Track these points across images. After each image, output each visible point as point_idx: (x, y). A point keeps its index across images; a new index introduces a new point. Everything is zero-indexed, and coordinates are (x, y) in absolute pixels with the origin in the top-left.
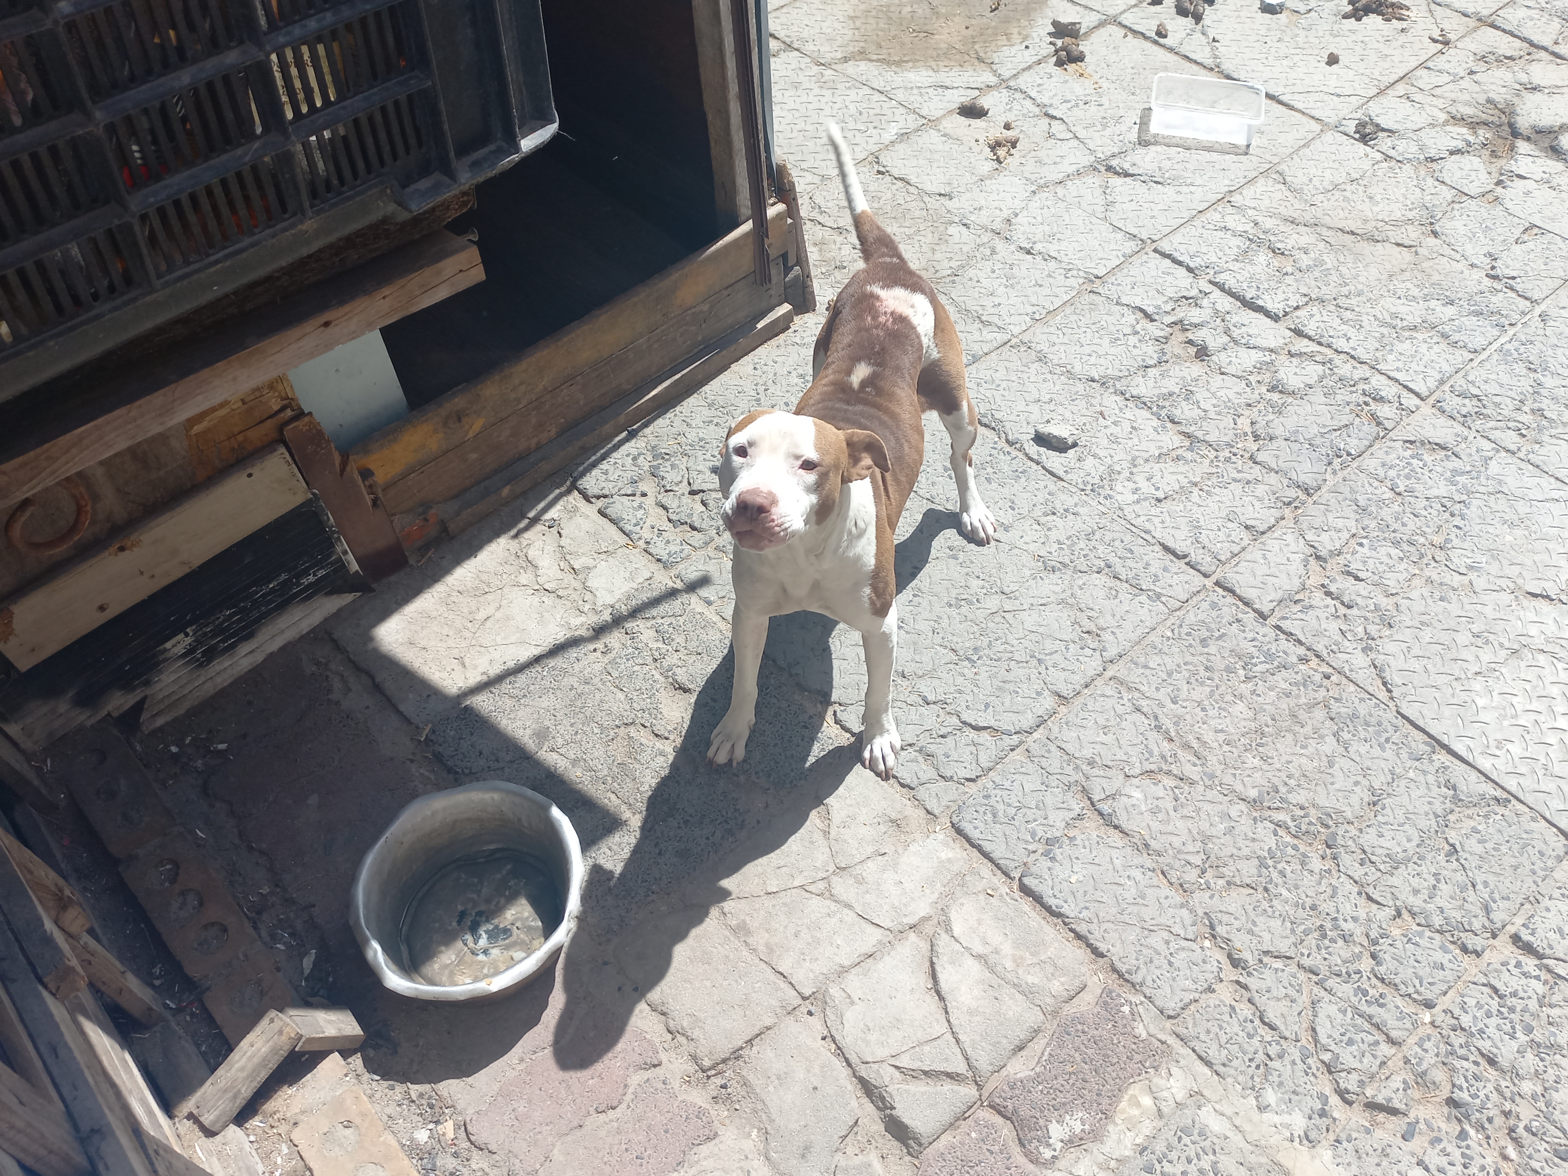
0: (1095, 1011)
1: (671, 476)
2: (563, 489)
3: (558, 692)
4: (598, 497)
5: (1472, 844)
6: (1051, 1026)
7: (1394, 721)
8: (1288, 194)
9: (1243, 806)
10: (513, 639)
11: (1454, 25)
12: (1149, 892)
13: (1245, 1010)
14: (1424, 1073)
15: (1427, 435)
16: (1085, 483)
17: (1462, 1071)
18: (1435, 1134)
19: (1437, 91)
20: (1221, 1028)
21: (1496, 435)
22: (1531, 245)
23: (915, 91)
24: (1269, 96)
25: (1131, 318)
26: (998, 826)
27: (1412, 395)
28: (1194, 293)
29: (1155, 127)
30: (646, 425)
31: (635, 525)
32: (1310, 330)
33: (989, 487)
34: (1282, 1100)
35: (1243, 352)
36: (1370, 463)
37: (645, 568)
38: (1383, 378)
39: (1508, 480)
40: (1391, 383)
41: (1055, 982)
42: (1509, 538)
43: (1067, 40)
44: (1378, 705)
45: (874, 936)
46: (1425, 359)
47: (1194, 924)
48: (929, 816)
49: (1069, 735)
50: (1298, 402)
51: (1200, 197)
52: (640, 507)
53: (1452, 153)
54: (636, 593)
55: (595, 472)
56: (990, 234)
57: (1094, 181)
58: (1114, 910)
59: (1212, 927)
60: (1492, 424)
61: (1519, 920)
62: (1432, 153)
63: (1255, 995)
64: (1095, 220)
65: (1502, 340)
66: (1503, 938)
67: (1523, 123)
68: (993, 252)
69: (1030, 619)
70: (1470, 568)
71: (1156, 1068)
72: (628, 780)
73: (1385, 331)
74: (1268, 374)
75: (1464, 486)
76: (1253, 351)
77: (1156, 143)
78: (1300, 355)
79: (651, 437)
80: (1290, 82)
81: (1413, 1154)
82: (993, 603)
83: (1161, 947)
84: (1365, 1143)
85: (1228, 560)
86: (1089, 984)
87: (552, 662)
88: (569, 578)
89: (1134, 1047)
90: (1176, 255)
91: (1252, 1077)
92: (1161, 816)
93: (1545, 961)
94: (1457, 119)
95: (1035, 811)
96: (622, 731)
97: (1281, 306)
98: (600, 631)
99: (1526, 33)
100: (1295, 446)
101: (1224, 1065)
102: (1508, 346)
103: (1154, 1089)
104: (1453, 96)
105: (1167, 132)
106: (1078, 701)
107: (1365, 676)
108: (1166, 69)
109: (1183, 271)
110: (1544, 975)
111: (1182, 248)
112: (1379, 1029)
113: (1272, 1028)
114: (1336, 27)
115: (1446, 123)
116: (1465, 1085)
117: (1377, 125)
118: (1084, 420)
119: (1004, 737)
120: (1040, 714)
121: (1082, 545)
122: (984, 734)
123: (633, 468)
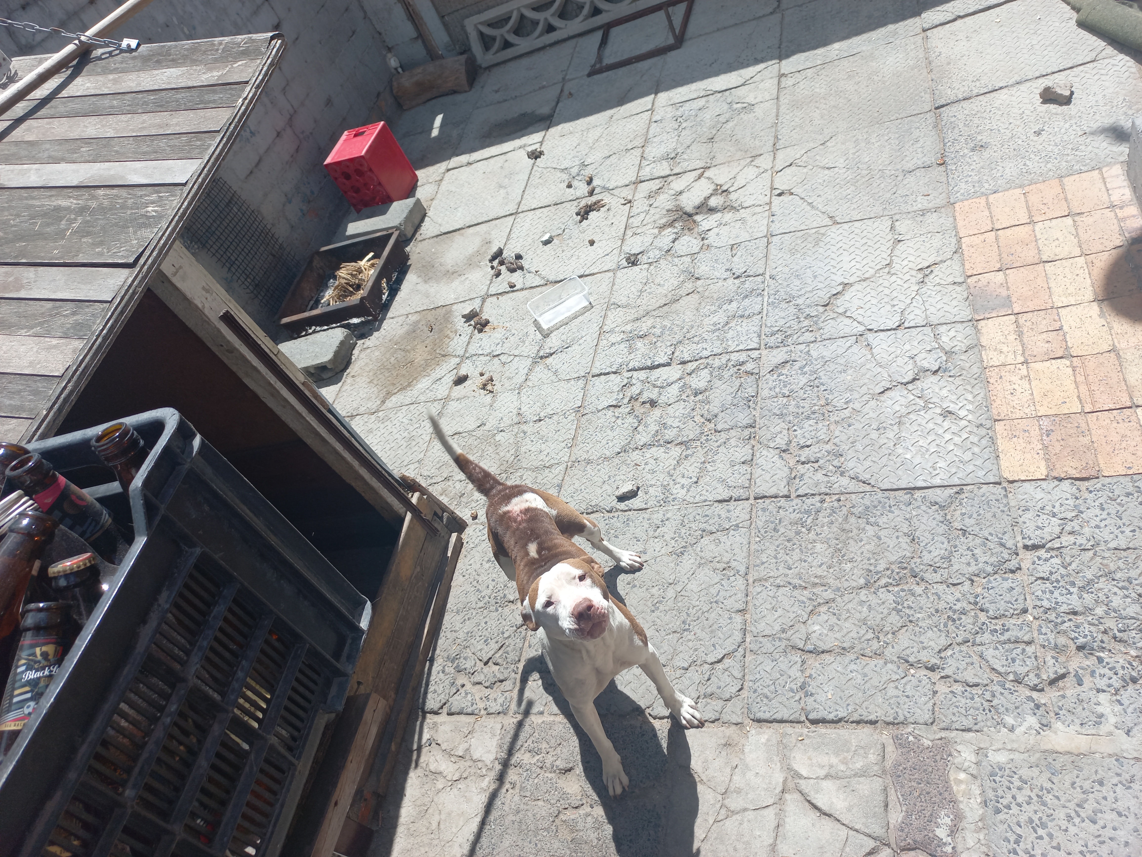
0: (899, 753)
1: (468, 665)
2: (420, 719)
4: (442, 708)
5: (968, 522)
6: (889, 780)
7: (884, 496)
8: (625, 310)
9: (864, 591)
11: (627, 193)
12: (866, 670)
13: (958, 688)
14: (1056, 645)
15: (776, 362)
16: (659, 502)
17: (1069, 629)
18: (1089, 670)
19: (645, 223)
20: (957, 707)
21: (801, 340)
22: (739, 254)
23: (427, 391)
24: (580, 277)
25: (609, 413)
26: (773, 701)
27: (753, 351)
28: (626, 381)
29: (545, 326)
30: (434, 650)
31: (472, 706)
32: (687, 357)
33: (619, 540)
34: (1015, 717)
35: (669, 389)
36: (765, 393)
37: (495, 723)
38: (735, 354)
39: (825, 353)
40: (740, 353)
41: (869, 756)
42: (849, 378)
43: (475, 319)
44: (871, 495)
45: (770, 813)
46: (744, 332)
47: (899, 668)
48: (739, 726)
49: (762, 626)
50: (712, 391)
51: (590, 339)
52: (467, 694)
53: (674, 242)
54: (502, 741)
55: (430, 696)
56: (516, 426)
57: (539, 368)
58: (860, 695)
59: (907, 661)
60: (795, 337)
61: (1019, 538)
63: (954, 676)
64: (556, 384)
65: (766, 300)
66: (1021, 552)
67: (689, 209)
68: (525, 433)
69: (693, 586)
70: (847, 403)
71: (951, 755)
72: (583, 846)
73: (717, 334)
74: (688, 390)
75: (810, 371)
76: (673, 385)
78: (693, 371)
79: (442, 654)
80: (584, 265)
81: (1091, 689)
82: (671, 593)
83: (896, 692)
84: (1068, 704)
85: (750, 484)
86: (884, 741)
88: (462, 763)
89: (932, 754)
90: (603, 371)
91: (993, 718)
92: (836, 628)
93: (1047, 547)
94: (662, 228)
95: (782, 678)
96: (558, 821)
97: (666, 357)
98: (501, 778)
100: (728, 411)
101: (976, 724)
102: (770, 300)
103: (960, 766)
104: (653, 220)
105: (552, 324)
106: (750, 605)
107: (853, 486)
108: (529, 299)
109: (612, 376)
110: (1053, 553)
111: (603, 366)
112: (1018, 642)
113: (977, 685)
114: (581, 229)
115: (660, 233)
116: (1076, 635)
117: (634, 254)
118: (632, 473)
119: (735, 654)
120: (740, 628)
121: (684, 531)
122: (726, 661)
123: (447, 677)
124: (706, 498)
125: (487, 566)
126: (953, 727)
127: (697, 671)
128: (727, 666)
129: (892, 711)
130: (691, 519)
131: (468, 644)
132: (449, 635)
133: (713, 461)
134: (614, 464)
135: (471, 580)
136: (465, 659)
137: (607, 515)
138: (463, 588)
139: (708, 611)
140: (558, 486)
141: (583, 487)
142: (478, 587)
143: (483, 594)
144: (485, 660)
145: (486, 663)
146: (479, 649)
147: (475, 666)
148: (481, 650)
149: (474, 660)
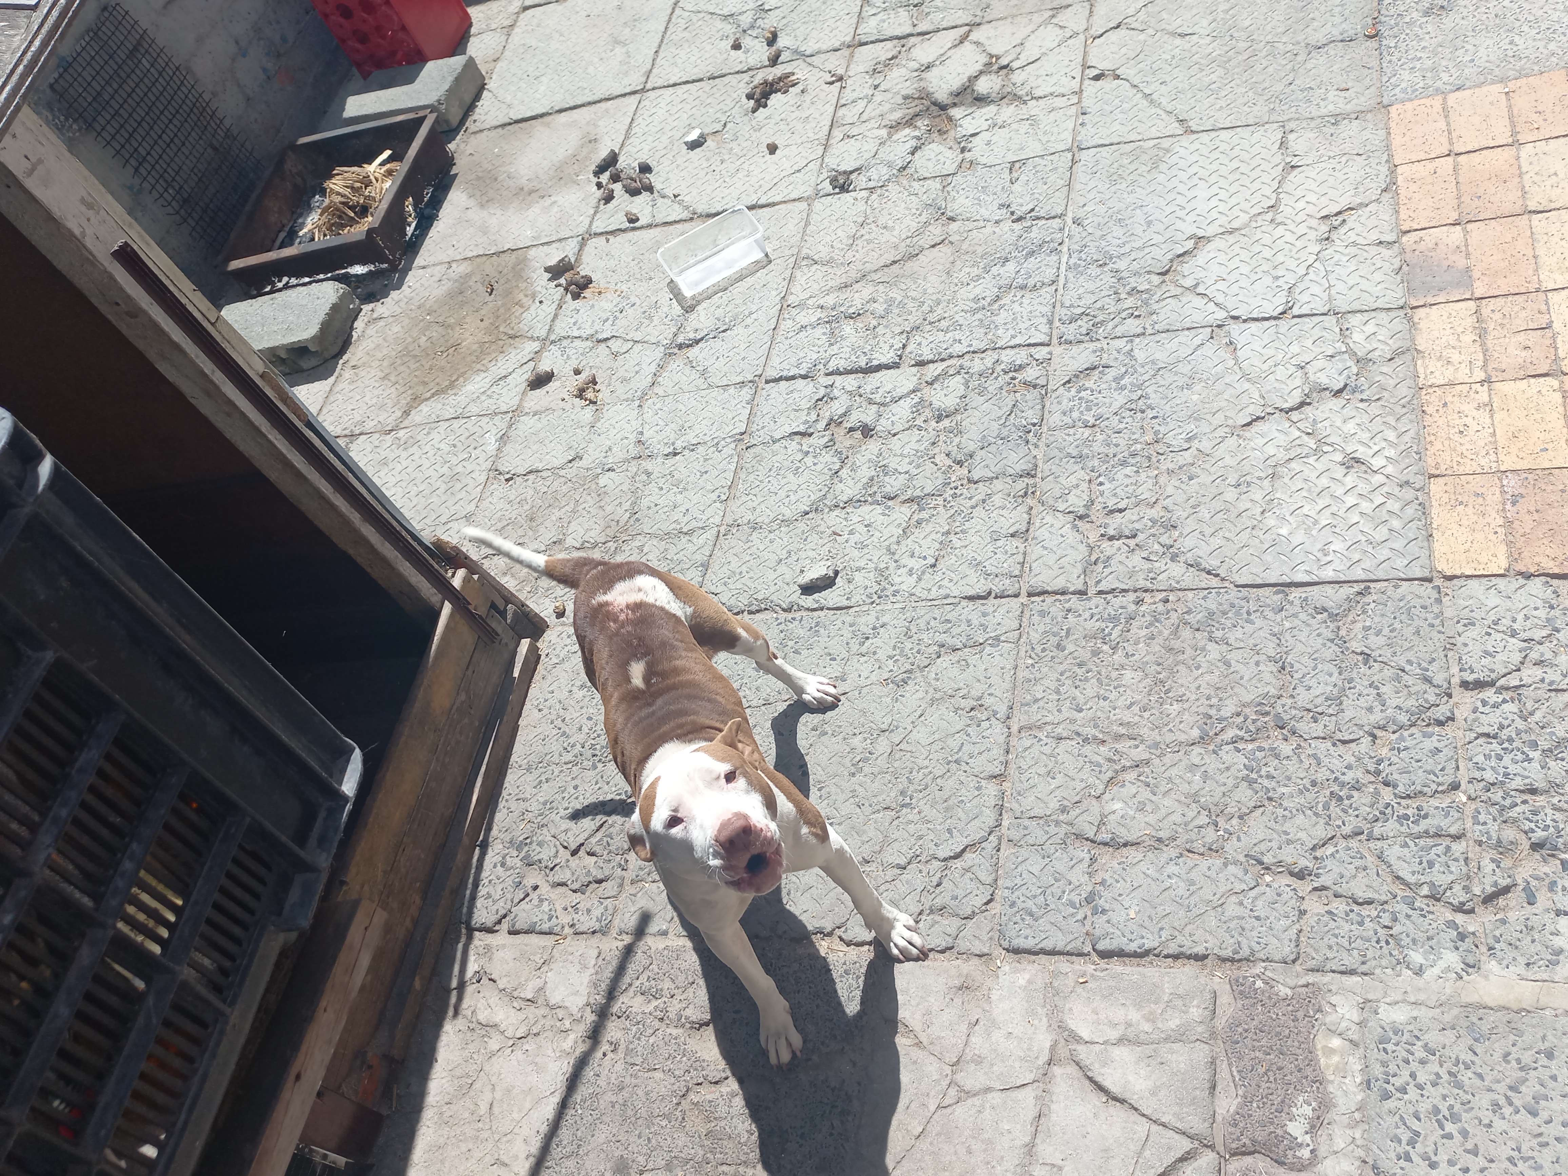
0: (1240, 1006)
1: (545, 854)
2: (463, 939)
3: (604, 1117)
4: (499, 922)
5: (1375, 641)
6: (1219, 1048)
7: (1240, 595)
8: (825, 268)
9: (1197, 749)
10: (528, 1105)
11: (836, 63)
12: (1193, 875)
13: (1338, 906)
14: (1499, 841)
15: (1075, 367)
16: (869, 596)
17: (1521, 817)
18: (1547, 881)
19: (865, 117)
20: (1336, 936)
21: (1119, 331)
22: (1023, 178)
23: (483, 398)
24: (751, 208)
25: (793, 445)
26: (1041, 921)
27: (1039, 348)
28: (822, 392)
29: (688, 293)
30: (489, 829)
31: (550, 919)
32: (927, 355)
33: (802, 657)
34: (1425, 952)
35: (894, 408)
36: (1055, 419)
37: (587, 949)
38: (1008, 351)
39: (1158, 355)
40: (1017, 350)
41: (1191, 1010)
42: (1195, 397)
43: (568, 275)
44: (1218, 593)
45: (1027, 1096)
46: (1025, 314)
47: (1246, 872)
48: (983, 959)
49: (1029, 801)
50: (966, 414)
51: (765, 317)
52: (541, 901)
53: (913, 154)
54: (599, 977)
55: (479, 903)
56: (634, 462)
57: (676, 365)
58: (1182, 913)
59: (1261, 863)
60: (1110, 325)
61: (1455, 670)
62: (900, 163)
63: (1336, 888)
64: (704, 393)
65: (1064, 259)
66: (1457, 691)
67: (942, 96)
68: (649, 474)
69: (921, 735)
70: (1189, 440)
71: (1320, 1010)
72: (726, 1143)
73: (979, 316)
74: (927, 411)
75: (1132, 384)
76: (902, 401)
77: (699, 303)
78: (936, 379)
79: (501, 835)
80: (757, 186)
81: (1547, 910)
82: (883, 745)
83: (1240, 911)
84: (1510, 932)
85: (1022, 571)
86: (1216, 987)
87: (578, 1097)
88: (531, 1012)
89: (1290, 1008)
90: (785, 373)
91: (1391, 954)
92: (1149, 808)
93: (1498, 684)
94: (895, 127)
95: (1057, 884)
96: (685, 1104)
97: (892, 354)
98: (595, 1035)
99: (889, 33)
100: (992, 448)
101: (1363, 963)
102: (1072, 262)
103: (1333, 1028)
104: (878, 112)
105: (700, 289)
106: (1012, 769)
107: (1190, 578)
108: (659, 244)
109: (800, 383)
110: (1507, 695)
111: (785, 365)
112: (1440, 836)
113: (1370, 902)
114: (754, 123)
115: (890, 135)
116: (1532, 825)
117: (845, 172)
118: (826, 548)
119: (983, 845)
120: (993, 804)
121: (910, 646)
122: (968, 855)
123: (509, 873)
124: (949, 591)
125: (581, 694)
126: (1327, 968)
127: (920, 871)
128: (969, 863)
129: (1232, 941)
130: (923, 626)
131: (545, 821)
132: (513, 805)
133: (963, 532)
134: (799, 531)
135: (553, 717)
136: (540, 844)
137: (783, 615)
138: (539, 731)
139: (942, 777)
140: (703, 565)
141: (744, 569)
142: (565, 728)
143: (572, 740)
144: (573, 847)
145: (574, 853)
146: (563, 829)
147: (556, 856)
148: (566, 831)
149: (555, 846)
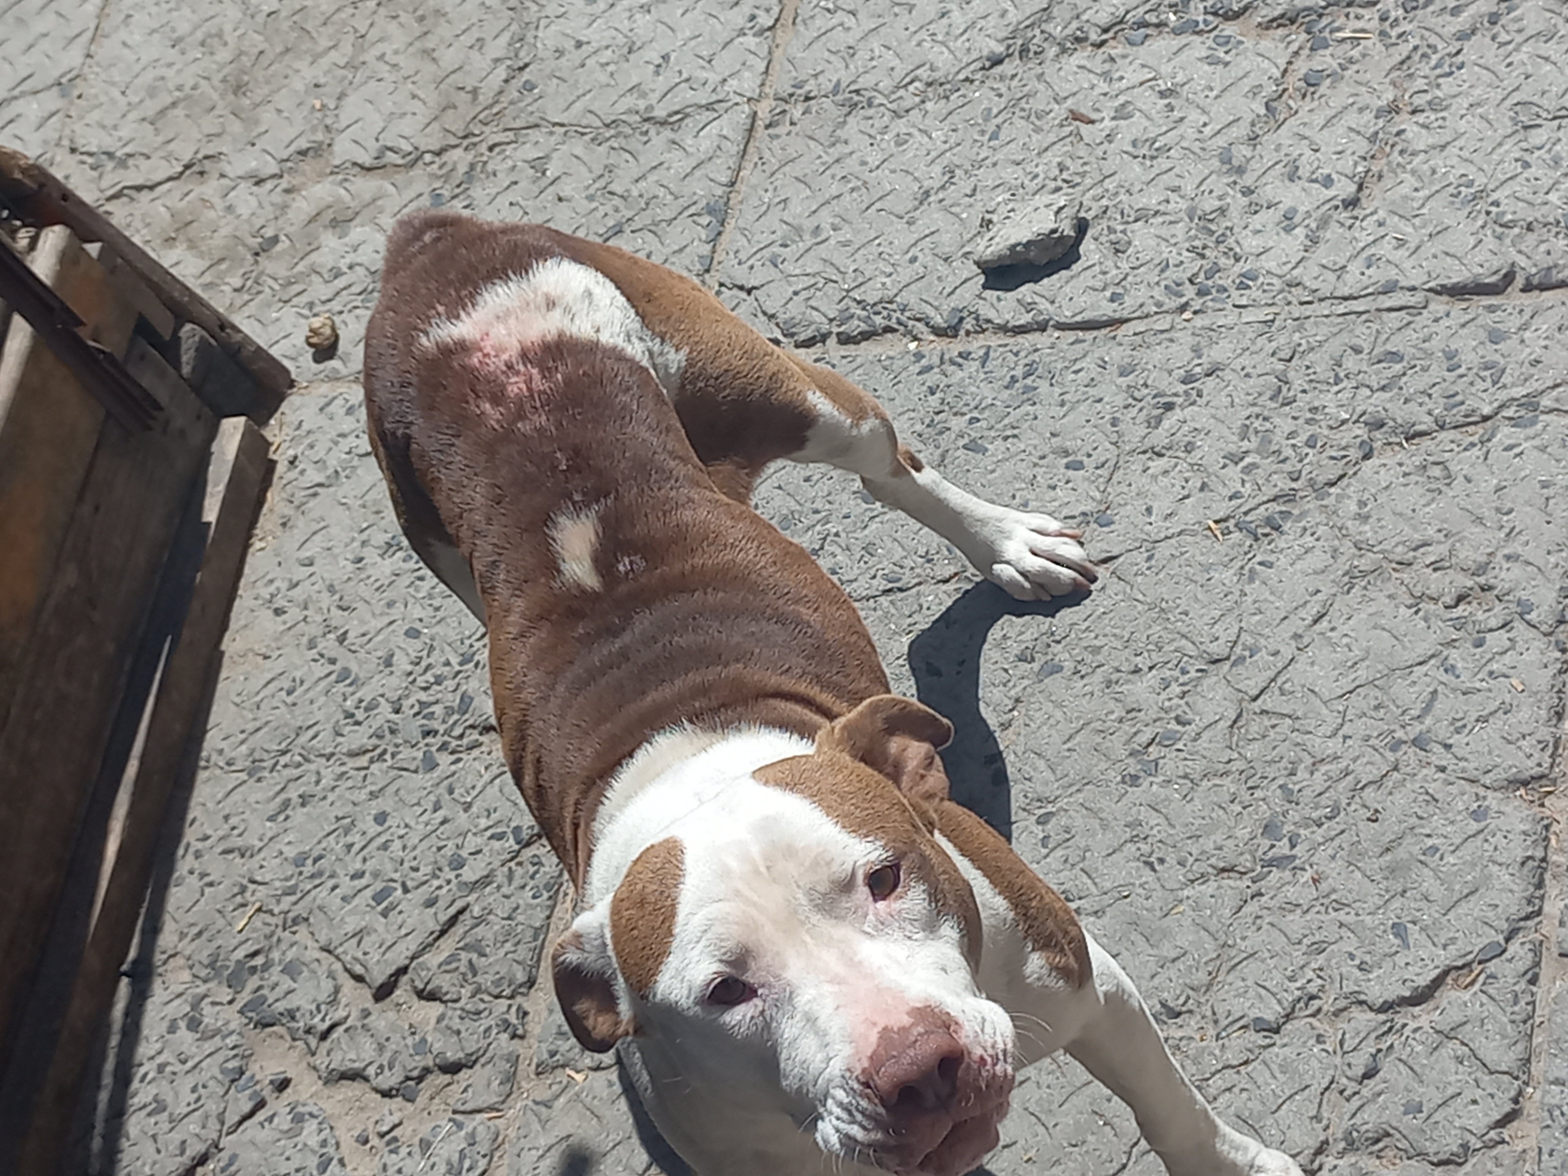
1: (305, 996)
16: (1175, 291)
30: (153, 930)
33: (989, 461)
52: (299, 1119)
69: (1319, 671)
82: (1215, 700)
118: (1053, 157)
119: (1492, 967)
120: (1520, 854)
121: (1287, 426)
122: (1448, 995)
123: (209, 1046)
124: (1392, 273)
127: (1320, 1039)
128: (1455, 1016)
130: (1323, 370)
131: (300, 910)
132: (216, 867)
133: (1434, 106)
134: (975, 112)
135: (314, 630)
136: (291, 970)
137: (935, 347)
138: (278, 666)
139: (1379, 782)
140: (710, 210)
141: (825, 218)
142: (346, 660)
143: (366, 693)
144: (379, 977)
145: (383, 992)
146: (350, 928)
147: (333, 1001)
148: (359, 934)
149: (331, 975)
